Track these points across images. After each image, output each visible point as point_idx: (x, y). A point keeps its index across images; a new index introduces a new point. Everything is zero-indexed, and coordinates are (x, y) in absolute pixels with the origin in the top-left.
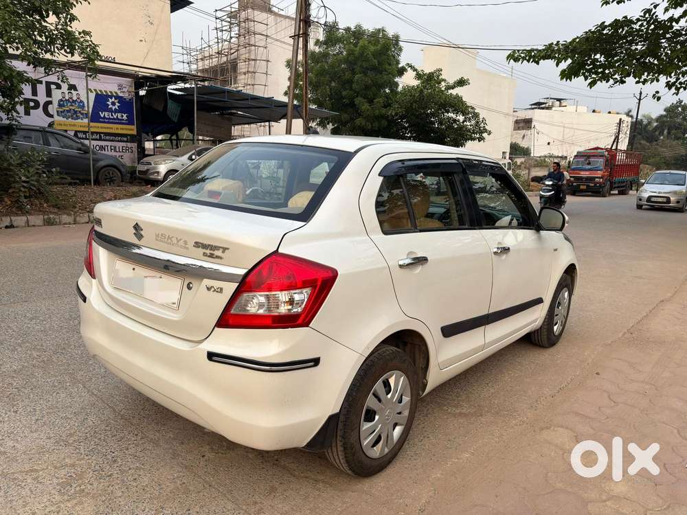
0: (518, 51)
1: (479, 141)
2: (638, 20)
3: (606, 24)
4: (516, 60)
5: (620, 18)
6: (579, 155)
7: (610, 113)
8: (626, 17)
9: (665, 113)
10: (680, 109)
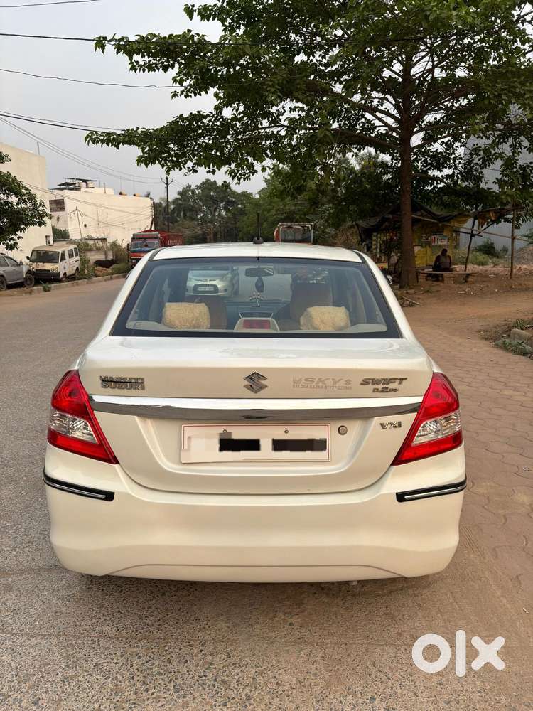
0: (96, 132)
1: (40, 226)
2: (208, 115)
3: (185, 116)
4: (95, 141)
5: (194, 112)
6: (135, 238)
7: (135, 195)
8: (199, 112)
9: (178, 197)
10: (190, 193)
